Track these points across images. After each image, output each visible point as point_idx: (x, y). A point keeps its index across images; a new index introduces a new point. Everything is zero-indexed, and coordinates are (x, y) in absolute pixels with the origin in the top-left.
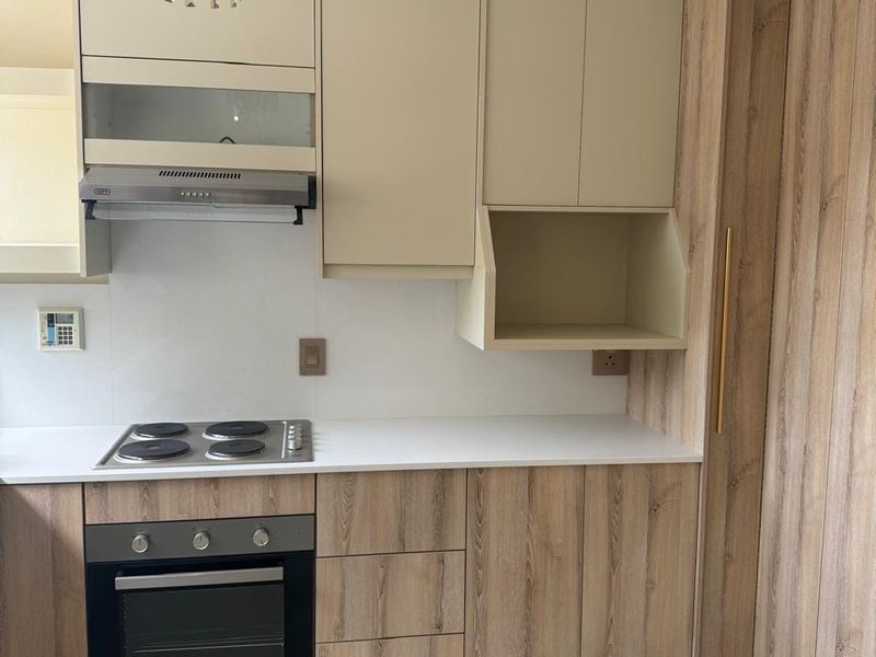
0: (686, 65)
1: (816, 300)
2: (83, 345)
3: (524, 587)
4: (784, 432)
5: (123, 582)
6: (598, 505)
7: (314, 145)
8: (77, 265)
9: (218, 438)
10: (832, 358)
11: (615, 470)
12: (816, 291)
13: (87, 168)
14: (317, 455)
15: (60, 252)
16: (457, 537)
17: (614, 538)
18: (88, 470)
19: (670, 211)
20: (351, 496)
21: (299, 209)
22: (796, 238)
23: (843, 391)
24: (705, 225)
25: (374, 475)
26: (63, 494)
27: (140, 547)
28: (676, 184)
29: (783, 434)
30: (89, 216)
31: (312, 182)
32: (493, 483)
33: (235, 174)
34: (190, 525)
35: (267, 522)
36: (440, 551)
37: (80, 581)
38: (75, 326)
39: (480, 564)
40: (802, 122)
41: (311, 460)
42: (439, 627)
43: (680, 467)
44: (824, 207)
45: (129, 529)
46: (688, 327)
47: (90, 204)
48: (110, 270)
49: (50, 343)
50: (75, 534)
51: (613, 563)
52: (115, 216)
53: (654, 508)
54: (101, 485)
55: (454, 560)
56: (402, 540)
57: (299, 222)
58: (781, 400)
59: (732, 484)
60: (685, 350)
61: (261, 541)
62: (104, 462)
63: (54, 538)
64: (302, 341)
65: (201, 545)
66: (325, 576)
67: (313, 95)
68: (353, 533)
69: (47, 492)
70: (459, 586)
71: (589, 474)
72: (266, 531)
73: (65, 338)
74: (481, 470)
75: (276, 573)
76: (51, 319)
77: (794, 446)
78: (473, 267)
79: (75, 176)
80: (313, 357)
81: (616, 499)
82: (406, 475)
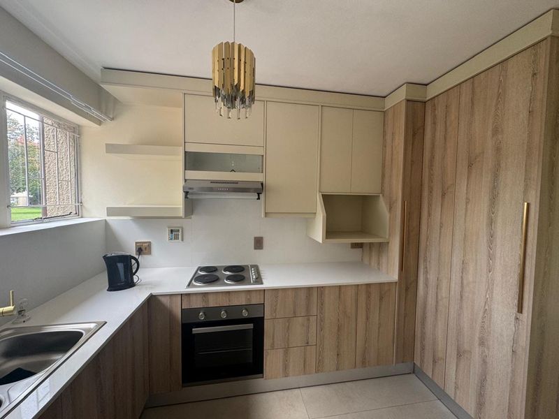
0: (385, 147)
1: (441, 227)
2: (182, 240)
3: (337, 328)
4: (427, 272)
5: (196, 330)
6: (362, 298)
7: (262, 172)
8: (181, 214)
9: (228, 273)
10: (450, 248)
11: (368, 285)
12: (441, 223)
13: (186, 180)
14: (264, 281)
15: (176, 209)
16: (314, 311)
17: (368, 309)
18: (183, 289)
19: (381, 195)
20: (277, 297)
21: (259, 194)
22: (430, 205)
23: (457, 260)
24: (396, 200)
25: (285, 290)
26: (174, 298)
27: (202, 317)
28: (382, 186)
29: (426, 272)
30: (186, 197)
31: (262, 184)
32: (327, 291)
33: (236, 182)
34: (219, 308)
35: (247, 307)
36: (308, 316)
37: (179, 329)
38: (180, 233)
39: (322, 320)
40: (431, 165)
41: (262, 284)
42: (308, 343)
43: (390, 284)
44: (443, 195)
45: (197, 310)
46: (390, 235)
47: (186, 193)
48: (192, 214)
49: (171, 239)
50: (178, 312)
51: (367, 318)
52: (194, 197)
53: (381, 299)
54: (188, 295)
55: (313, 319)
56: (294, 312)
57: (259, 199)
58: (425, 260)
59: (407, 289)
60: (388, 243)
61: (245, 314)
62: (189, 285)
63: (170, 314)
64: (255, 238)
65: (224, 316)
66: (267, 326)
67: (263, 156)
68: (278, 310)
69: (168, 298)
70: (315, 328)
71: (359, 287)
72: (247, 310)
73: (176, 238)
74: (322, 287)
75: (251, 326)
76: (172, 231)
77: (432, 277)
78: (315, 213)
79: (182, 183)
80: (259, 243)
81: (368, 296)
82: (296, 290)
